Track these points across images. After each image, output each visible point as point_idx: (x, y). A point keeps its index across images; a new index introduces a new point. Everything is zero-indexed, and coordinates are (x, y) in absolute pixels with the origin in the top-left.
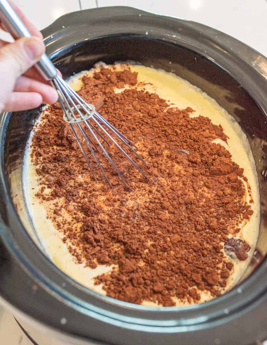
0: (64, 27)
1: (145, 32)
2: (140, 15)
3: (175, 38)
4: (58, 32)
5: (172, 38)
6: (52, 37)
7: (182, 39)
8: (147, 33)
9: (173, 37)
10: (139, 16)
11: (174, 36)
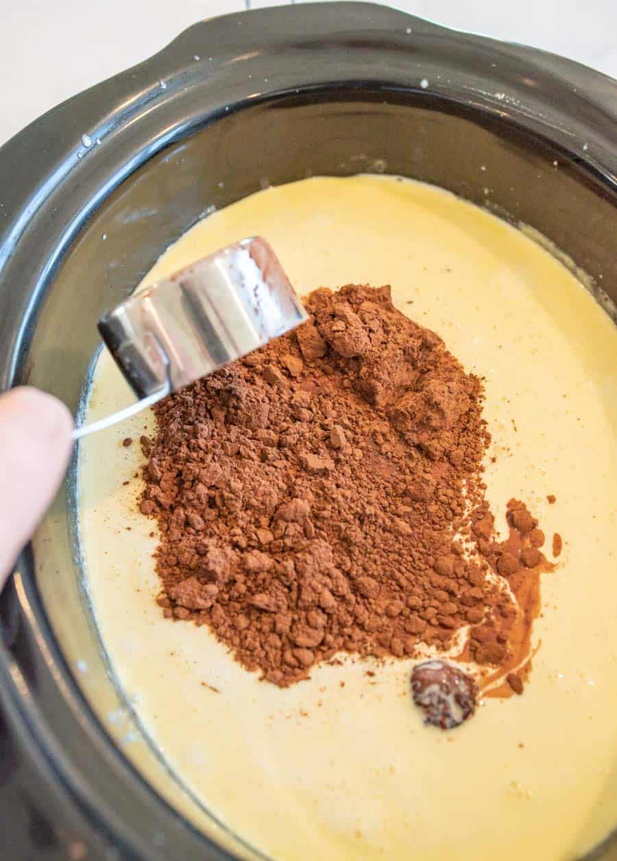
0: (197, 58)
1: (420, 80)
2: (409, 31)
3: (503, 101)
4: (181, 71)
5: (496, 103)
6: (164, 87)
7: (522, 107)
8: (424, 84)
9: (496, 99)
10: (407, 34)
11: (500, 96)
